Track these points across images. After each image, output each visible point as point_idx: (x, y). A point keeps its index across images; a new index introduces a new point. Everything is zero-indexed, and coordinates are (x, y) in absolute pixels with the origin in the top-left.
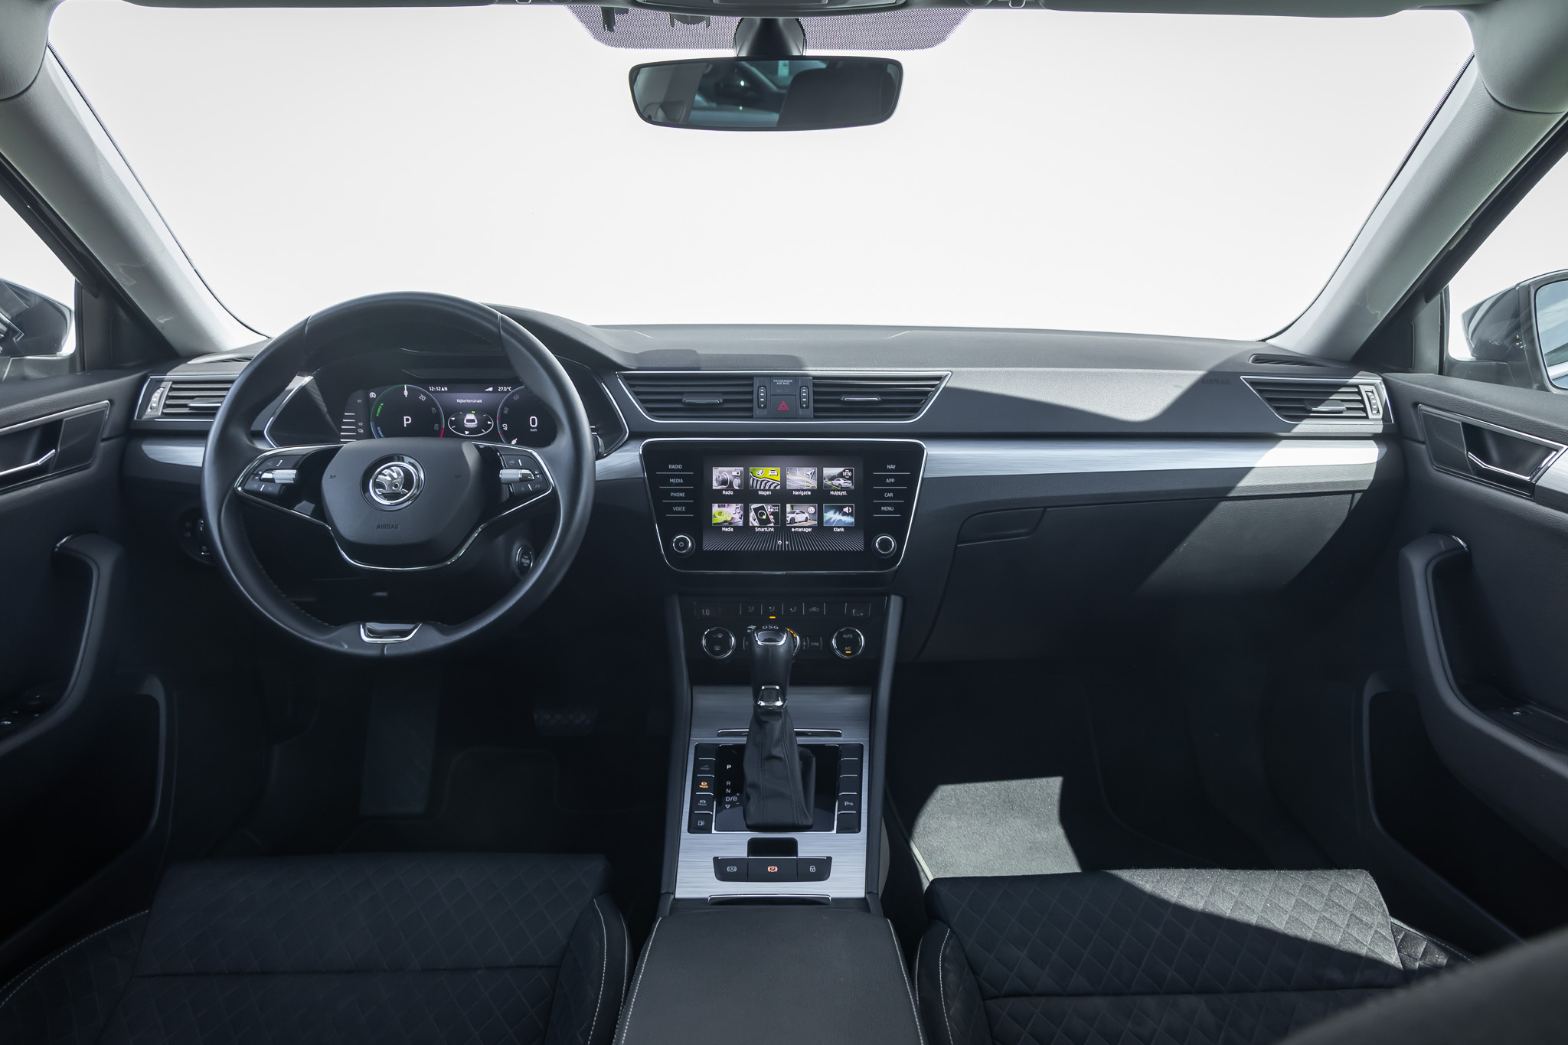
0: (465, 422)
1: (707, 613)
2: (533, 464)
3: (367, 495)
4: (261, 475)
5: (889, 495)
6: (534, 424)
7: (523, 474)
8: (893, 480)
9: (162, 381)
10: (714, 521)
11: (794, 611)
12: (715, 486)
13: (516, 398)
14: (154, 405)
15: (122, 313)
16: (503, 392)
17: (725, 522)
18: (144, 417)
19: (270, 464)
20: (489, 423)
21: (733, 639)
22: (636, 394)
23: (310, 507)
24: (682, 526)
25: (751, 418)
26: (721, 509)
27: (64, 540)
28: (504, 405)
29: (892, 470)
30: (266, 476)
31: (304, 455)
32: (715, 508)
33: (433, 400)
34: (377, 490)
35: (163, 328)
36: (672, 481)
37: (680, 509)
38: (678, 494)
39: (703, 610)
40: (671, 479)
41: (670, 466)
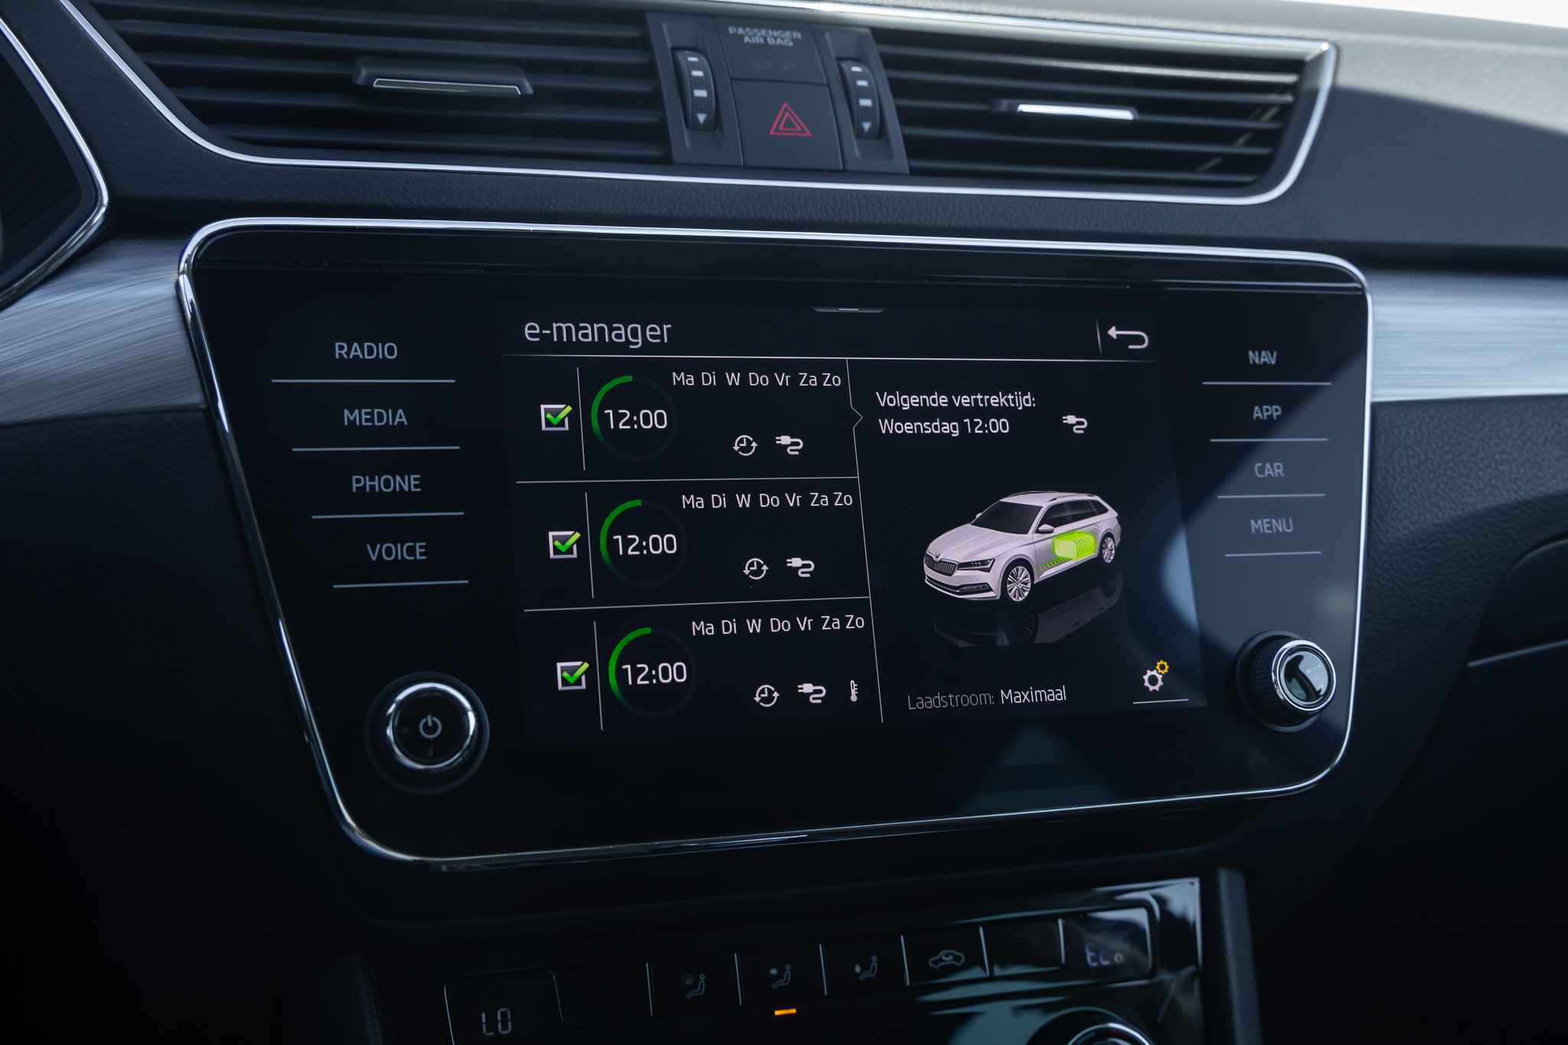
1: (503, 1022)
5: (1268, 471)
8: (1274, 411)
11: (868, 974)
22: (136, 46)
25: (664, 163)
29: (1264, 371)
36: (352, 423)
37: (399, 551)
38: (387, 483)
39: (484, 1015)
40: (346, 412)
41: (340, 350)
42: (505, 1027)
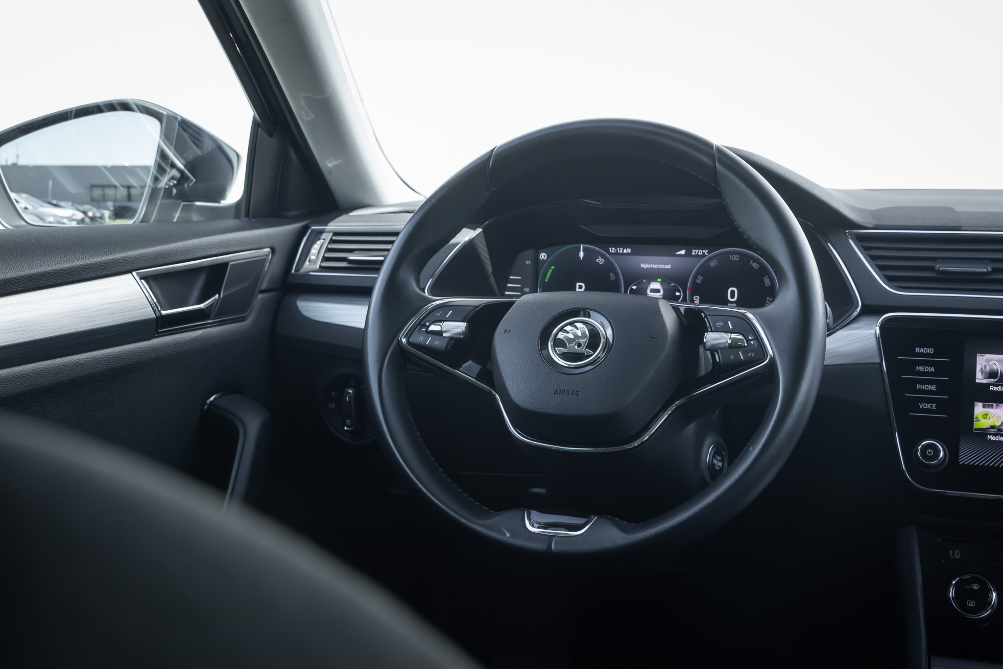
0: (648, 292)
1: (957, 554)
2: (746, 328)
3: (544, 352)
4: (428, 327)
6: (733, 297)
7: (733, 339)
9: (321, 232)
10: (977, 425)
12: (980, 378)
13: (713, 264)
14: (313, 257)
15: (293, 155)
16: (697, 256)
17: (992, 427)
18: (302, 271)
19: (438, 314)
20: (677, 294)
21: (994, 595)
23: (477, 368)
24: (930, 429)
26: (987, 410)
27: (212, 399)
28: (698, 273)
30: (433, 328)
31: (476, 307)
32: (979, 409)
33: (612, 264)
34: (556, 349)
35: (330, 173)
36: (919, 370)
37: (928, 406)
38: (927, 387)
39: (951, 551)
40: (917, 367)
41: (917, 350)
42: (957, 556)
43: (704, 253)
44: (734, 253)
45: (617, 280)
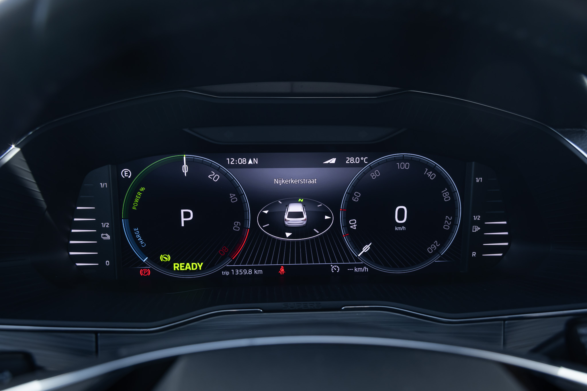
0: (286, 217)
6: (401, 217)
13: (374, 175)
16: (354, 165)
20: (326, 218)
28: (355, 188)
33: (231, 181)
43: (362, 161)
44: (404, 159)
45: (241, 203)
